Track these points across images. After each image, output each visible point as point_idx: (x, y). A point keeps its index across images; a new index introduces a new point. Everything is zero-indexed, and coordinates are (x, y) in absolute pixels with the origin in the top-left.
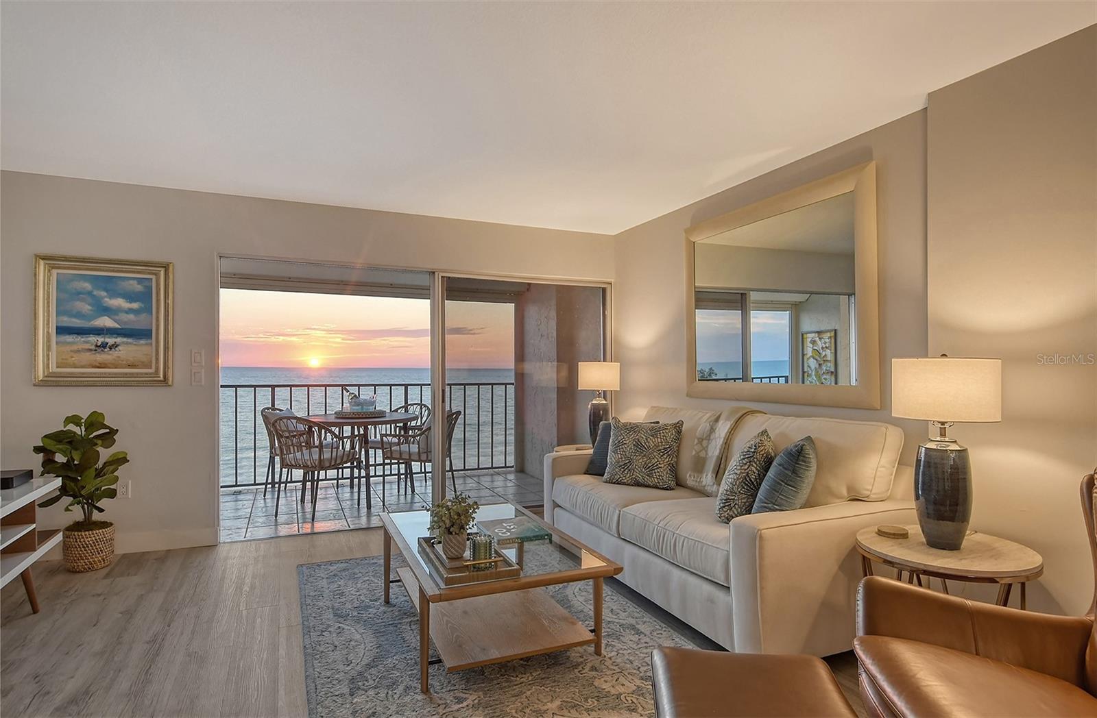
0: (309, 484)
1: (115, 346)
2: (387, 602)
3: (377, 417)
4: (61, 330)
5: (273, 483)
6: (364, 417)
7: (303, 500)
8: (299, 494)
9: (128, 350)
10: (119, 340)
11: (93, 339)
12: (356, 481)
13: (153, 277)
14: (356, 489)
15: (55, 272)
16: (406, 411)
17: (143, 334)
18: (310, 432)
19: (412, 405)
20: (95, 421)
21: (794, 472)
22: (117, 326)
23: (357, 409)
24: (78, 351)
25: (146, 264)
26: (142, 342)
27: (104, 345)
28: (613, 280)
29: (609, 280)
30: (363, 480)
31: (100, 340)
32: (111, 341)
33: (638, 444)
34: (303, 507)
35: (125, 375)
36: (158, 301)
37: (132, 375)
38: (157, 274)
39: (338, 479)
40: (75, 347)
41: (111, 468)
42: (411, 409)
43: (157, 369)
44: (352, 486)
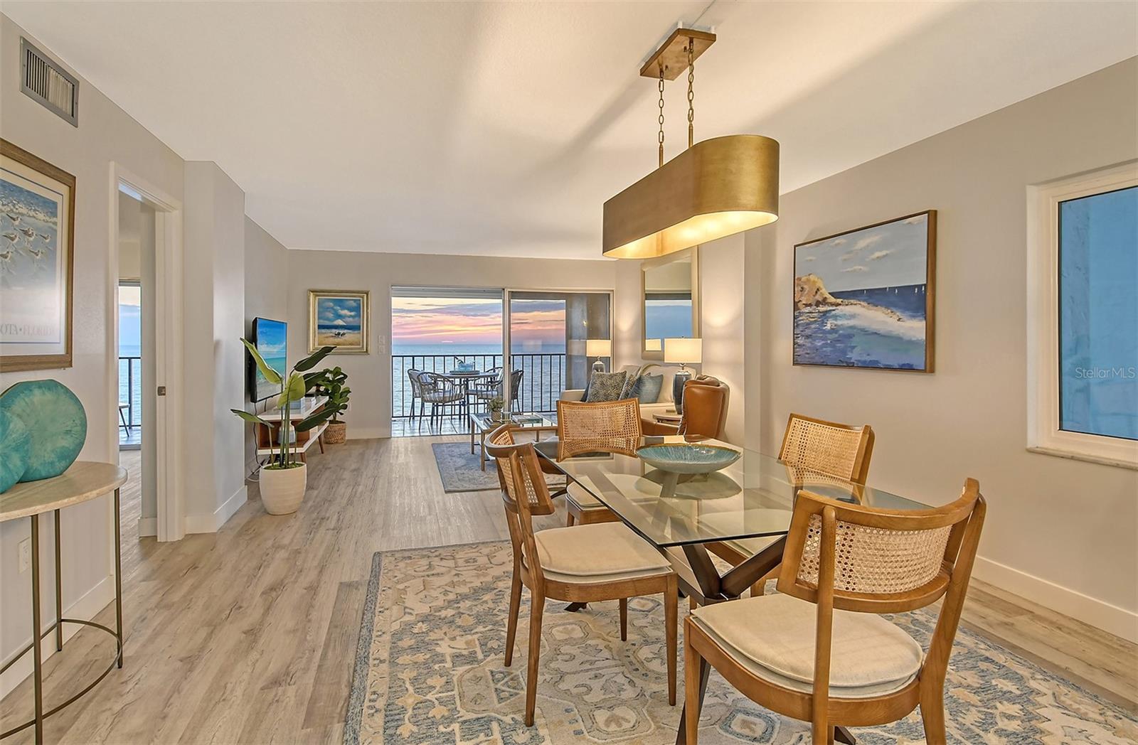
0: (435, 418)
1: (344, 334)
2: (473, 453)
3: (475, 375)
4: (320, 327)
5: (414, 417)
6: (467, 375)
7: (432, 424)
8: (430, 422)
9: (350, 336)
10: (345, 331)
11: (334, 331)
12: (462, 417)
13: (361, 299)
14: (462, 420)
15: (317, 298)
16: (494, 372)
17: (356, 328)
18: (435, 383)
19: (497, 368)
20: (337, 372)
21: (638, 388)
22: (345, 324)
23: (462, 369)
24: (327, 337)
25: (358, 292)
26: (356, 332)
27: (339, 334)
28: (614, 289)
29: (611, 289)
30: (466, 416)
31: (337, 331)
32: (342, 332)
33: (602, 384)
34: (432, 428)
35: (348, 349)
36: (363, 311)
37: (352, 349)
38: (363, 297)
39: (451, 415)
40: (326, 335)
41: (345, 394)
42: (497, 371)
43: (363, 346)
44: (460, 419)
